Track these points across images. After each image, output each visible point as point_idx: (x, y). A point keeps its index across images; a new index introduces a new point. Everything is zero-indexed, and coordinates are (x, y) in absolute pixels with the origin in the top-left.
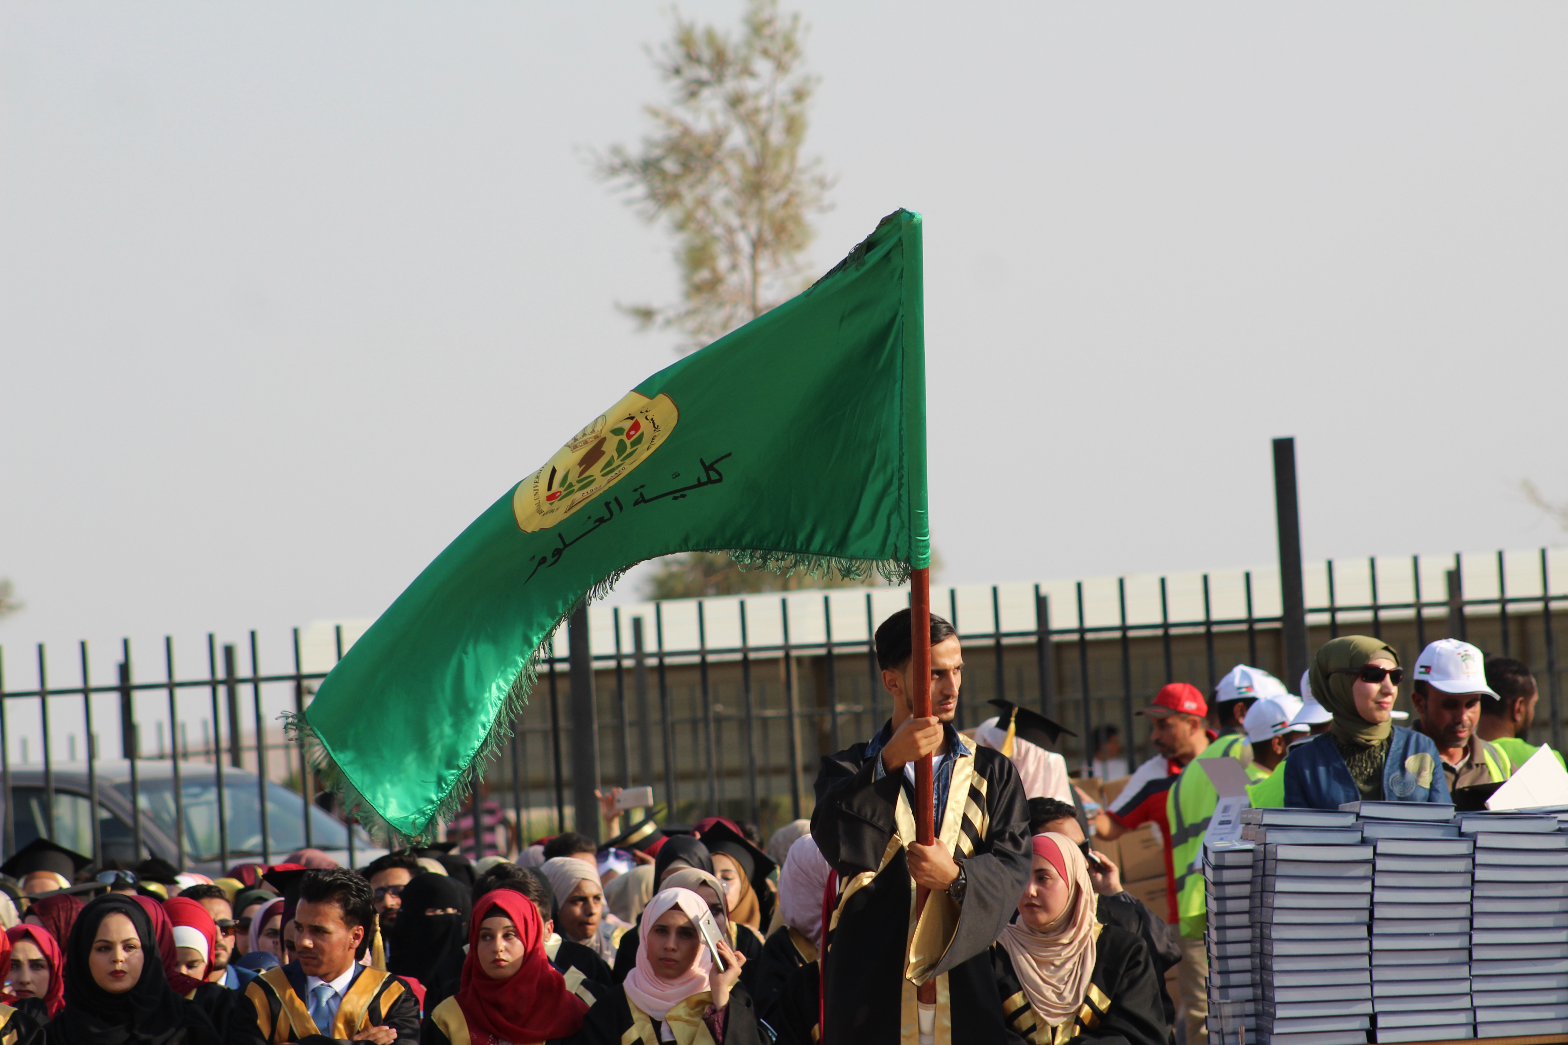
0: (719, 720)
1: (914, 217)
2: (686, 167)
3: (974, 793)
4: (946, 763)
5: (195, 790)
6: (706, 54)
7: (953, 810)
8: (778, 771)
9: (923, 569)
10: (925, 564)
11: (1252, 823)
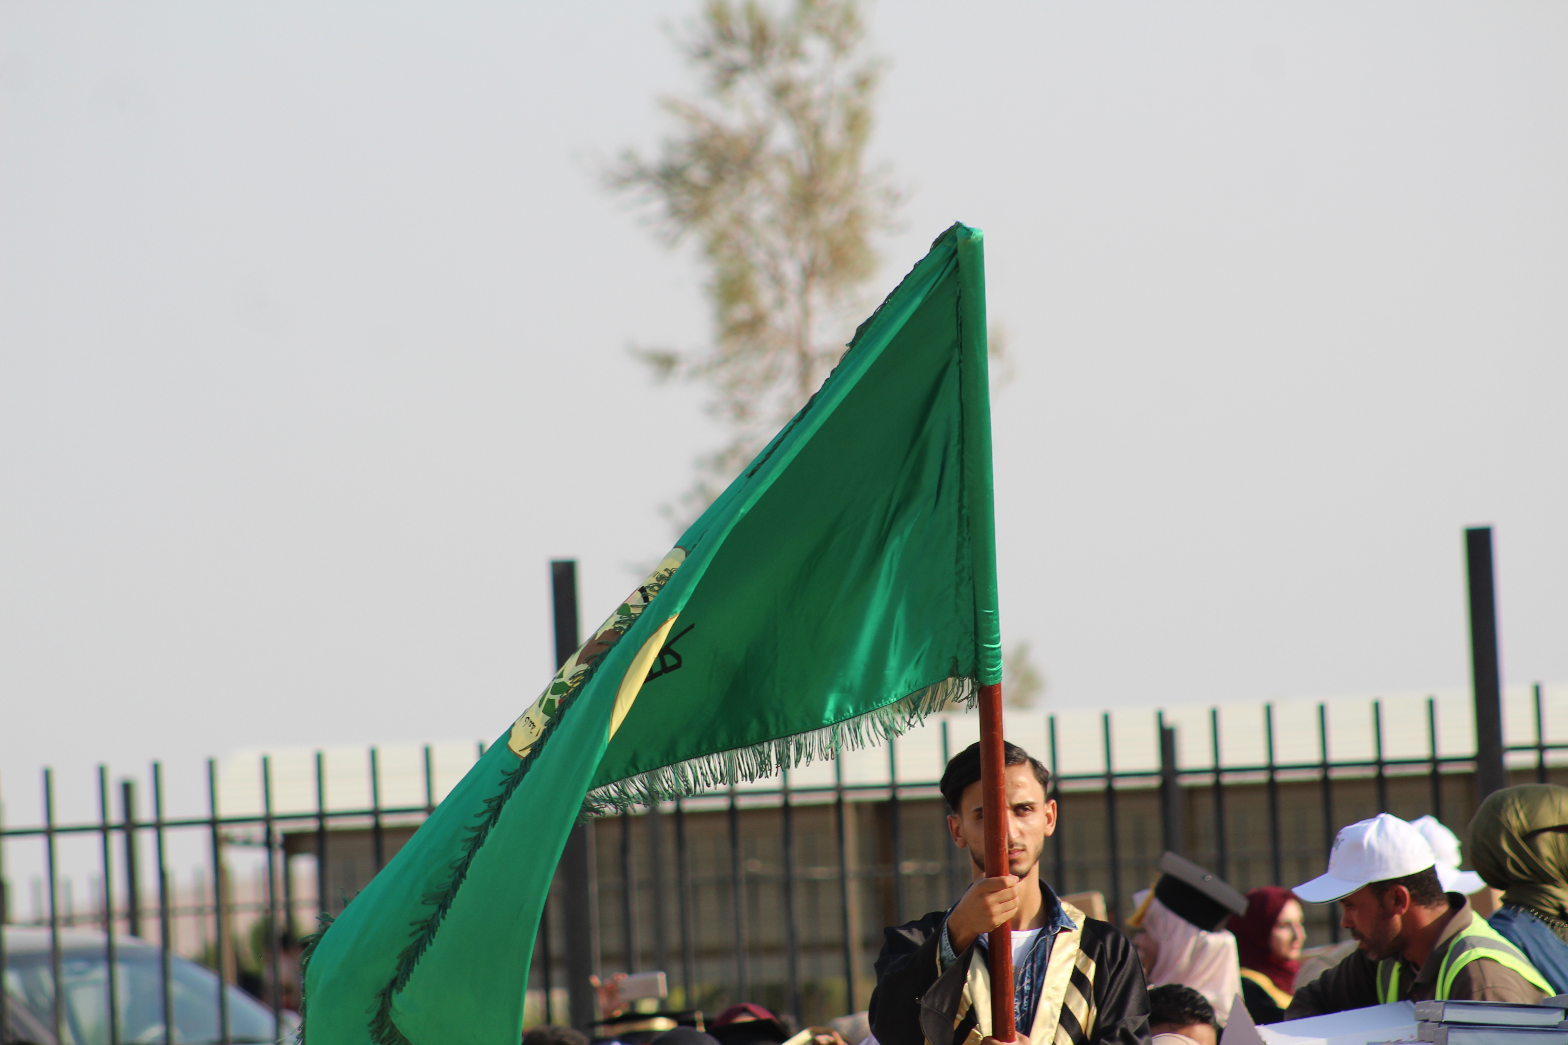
0: (754, 881)
1: (971, 233)
2: (718, 174)
3: (1078, 978)
4: (1042, 938)
5: (79, 966)
6: (743, 29)
7: (1049, 998)
8: (829, 947)
9: (992, 685)
10: (996, 678)
11: (1431, 1020)
